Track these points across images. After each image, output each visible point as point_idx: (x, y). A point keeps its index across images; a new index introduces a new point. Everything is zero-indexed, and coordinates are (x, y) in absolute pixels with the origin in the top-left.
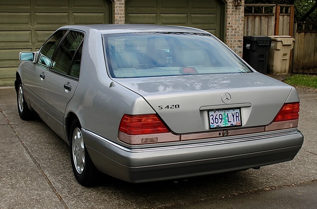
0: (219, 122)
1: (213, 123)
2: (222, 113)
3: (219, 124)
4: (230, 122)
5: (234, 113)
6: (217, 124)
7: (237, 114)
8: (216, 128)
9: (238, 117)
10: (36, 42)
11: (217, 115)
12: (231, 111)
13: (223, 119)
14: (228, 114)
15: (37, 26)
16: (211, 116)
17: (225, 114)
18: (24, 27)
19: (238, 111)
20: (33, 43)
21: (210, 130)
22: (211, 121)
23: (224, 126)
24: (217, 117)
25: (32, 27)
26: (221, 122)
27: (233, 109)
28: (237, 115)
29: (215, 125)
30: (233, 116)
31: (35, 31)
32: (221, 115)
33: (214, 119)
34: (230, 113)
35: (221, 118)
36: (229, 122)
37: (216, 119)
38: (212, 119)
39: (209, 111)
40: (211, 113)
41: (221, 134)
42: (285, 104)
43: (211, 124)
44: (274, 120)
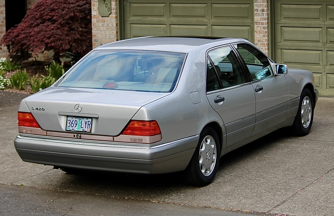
1: (69, 126)
2: (78, 120)
4: (83, 128)
5: (87, 121)
6: (73, 128)
7: (89, 122)
8: (70, 131)
9: (89, 125)
10: (328, 42)
11: (73, 121)
12: (85, 119)
13: (77, 125)
14: (82, 121)
15: (329, 22)
16: (69, 121)
17: (80, 121)
19: (90, 120)
21: (66, 131)
22: (68, 125)
23: (77, 130)
25: (323, 23)
26: (75, 127)
27: (87, 118)
29: (71, 128)
30: (86, 123)
31: (327, 28)
32: (76, 122)
33: (71, 123)
34: (84, 121)
36: (81, 128)
37: (72, 123)
38: (69, 123)
39: (68, 116)
40: (69, 118)
41: (76, 136)
42: (131, 121)
43: (67, 127)
44: (122, 133)
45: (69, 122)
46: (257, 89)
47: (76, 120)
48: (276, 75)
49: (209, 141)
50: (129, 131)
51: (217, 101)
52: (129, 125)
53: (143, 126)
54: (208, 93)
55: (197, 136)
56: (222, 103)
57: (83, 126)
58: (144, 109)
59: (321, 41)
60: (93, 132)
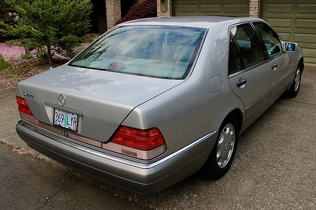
0: (61, 121)
3: (60, 123)
4: (69, 125)
5: (73, 117)
7: (75, 119)
8: (57, 126)
9: (75, 122)
10: (295, 28)
11: (60, 114)
13: (64, 120)
14: (68, 116)
15: (297, 15)
16: (56, 113)
17: (66, 115)
18: (287, 15)
19: (76, 116)
20: (293, 29)
21: (54, 126)
22: (56, 118)
23: (64, 126)
24: (60, 116)
25: (293, 16)
26: (62, 122)
28: (75, 121)
29: (58, 123)
30: (72, 120)
31: (296, 19)
32: (62, 115)
34: (70, 116)
35: (62, 118)
36: (68, 124)
37: (59, 117)
41: (63, 133)
42: (121, 126)
43: (55, 121)
44: (111, 140)
45: (56, 115)
46: (273, 67)
47: (63, 113)
48: (285, 52)
49: (228, 129)
50: (120, 139)
51: (239, 85)
52: (119, 132)
53: (137, 135)
54: (230, 76)
55: (215, 131)
56: (244, 86)
57: (69, 123)
58: (138, 110)
59: (291, 27)
60: (79, 132)
